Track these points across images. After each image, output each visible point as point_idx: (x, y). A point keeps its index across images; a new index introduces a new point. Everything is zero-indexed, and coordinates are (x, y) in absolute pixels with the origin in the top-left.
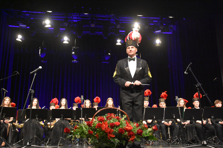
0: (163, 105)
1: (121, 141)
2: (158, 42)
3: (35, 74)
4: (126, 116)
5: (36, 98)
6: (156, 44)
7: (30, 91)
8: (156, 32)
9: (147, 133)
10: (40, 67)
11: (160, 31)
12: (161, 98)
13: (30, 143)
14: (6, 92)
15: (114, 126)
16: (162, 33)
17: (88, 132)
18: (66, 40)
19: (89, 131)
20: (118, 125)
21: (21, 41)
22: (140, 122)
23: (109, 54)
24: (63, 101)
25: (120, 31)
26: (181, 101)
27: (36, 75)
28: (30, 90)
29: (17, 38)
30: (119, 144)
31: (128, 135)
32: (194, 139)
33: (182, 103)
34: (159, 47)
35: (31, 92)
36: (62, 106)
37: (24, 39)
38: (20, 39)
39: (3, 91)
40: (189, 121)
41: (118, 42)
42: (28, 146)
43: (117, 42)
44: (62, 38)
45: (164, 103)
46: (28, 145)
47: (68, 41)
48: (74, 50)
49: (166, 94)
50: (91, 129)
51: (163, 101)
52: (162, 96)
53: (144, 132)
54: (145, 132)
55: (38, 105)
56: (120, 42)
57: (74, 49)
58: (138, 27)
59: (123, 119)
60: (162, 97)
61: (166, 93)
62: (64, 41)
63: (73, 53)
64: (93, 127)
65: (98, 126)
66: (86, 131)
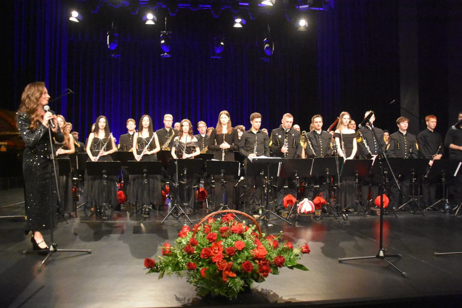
2: (303, 23)
4: (255, 226)
8: (301, 7)
9: (291, 257)
11: (306, 6)
16: (311, 8)
17: (187, 265)
18: (150, 18)
20: (241, 249)
21: (77, 21)
23: (222, 43)
25: (241, 4)
29: (71, 16)
30: (242, 289)
31: (258, 271)
36: (144, 128)
37: (81, 18)
41: (236, 23)
44: (145, 15)
47: (153, 20)
48: (164, 38)
50: (193, 258)
54: (289, 256)
55: (108, 127)
56: (240, 23)
57: (164, 35)
59: (250, 231)
62: (147, 20)
63: (163, 42)
64: (196, 256)
65: (205, 254)
66: (184, 264)
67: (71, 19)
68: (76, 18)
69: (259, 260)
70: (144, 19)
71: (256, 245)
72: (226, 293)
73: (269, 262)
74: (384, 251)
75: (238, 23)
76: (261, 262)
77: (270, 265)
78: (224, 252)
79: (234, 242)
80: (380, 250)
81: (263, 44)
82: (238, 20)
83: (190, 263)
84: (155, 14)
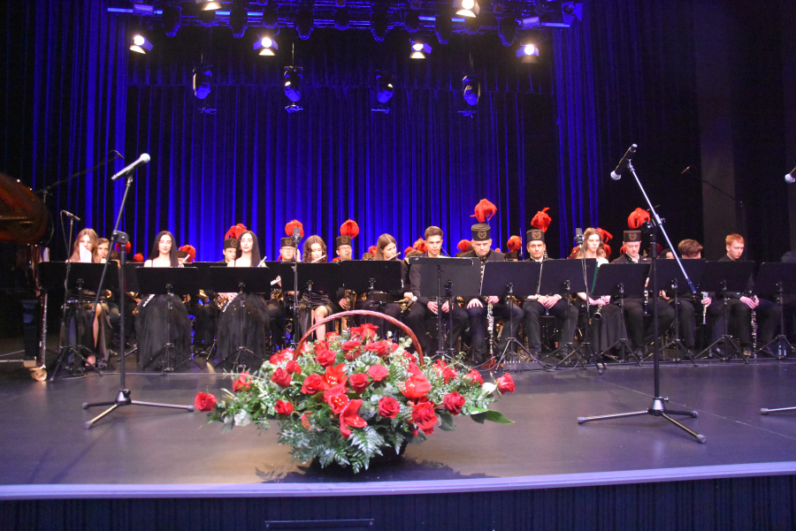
0: (538, 249)
1: (387, 440)
2: (530, 50)
3: (129, 182)
4: (410, 340)
5: (167, 230)
6: (524, 55)
7: (116, 237)
8: (526, 21)
9: (479, 399)
10: (145, 157)
11: (534, 20)
12: (533, 228)
13: (126, 395)
14: (75, 221)
15: (367, 385)
16: (542, 24)
17: (275, 407)
18: (267, 45)
19: (279, 405)
20: (380, 379)
21: (143, 52)
22: (457, 359)
23: (390, 85)
24: (246, 239)
25: (422, 18)
26: (591, 237)
27: (131, 183)
28: (115, 233)
29: (133, 44)
30: (380, 452)
31: (411, 418)
32: (617, 348)
33: (595, 243)
34: (532, 65)
35: (119, 240)
36: (243, 253)
37: (151, 46)
38: (141, 46)
39: (67, 219)
40: (608, 297)
41: (415, 51)
42: (122, 404)
43: (412, 51)
44: (257, 40)
45: (540, 242)
46: (122, 402)
47: (272, 48)
48: (290, 76)
49: (546, 216)
50: (287, 393)
51: (540, 236)
52: (537, 221)
53: (469, 399)
54: (474, 398)
56: (422, 51)
57: (291, 72)
58: (471, 6)
59: (400, 350)
60: (536, 226)
61: (546, 212)
62: (262, 48)
63: (288, 84)
64: (293, 390)
65: (310, 386)
66: (270, 405)
67: (133, 48)
68: (141, 47)
69: (416, 400)
70: (256, 46)
71: (410, 374)
72: (349, 458)
73: (435, 405)
74: (662, 401)
75: (418, 51)
76: (419, 404)
77: (437, 411)
78: (347, 385)
79: (367, 367)
80: (654, 399)
81: (461, 85)
82: (418, 47)
83: (281, 402)
84: (276, 39)
